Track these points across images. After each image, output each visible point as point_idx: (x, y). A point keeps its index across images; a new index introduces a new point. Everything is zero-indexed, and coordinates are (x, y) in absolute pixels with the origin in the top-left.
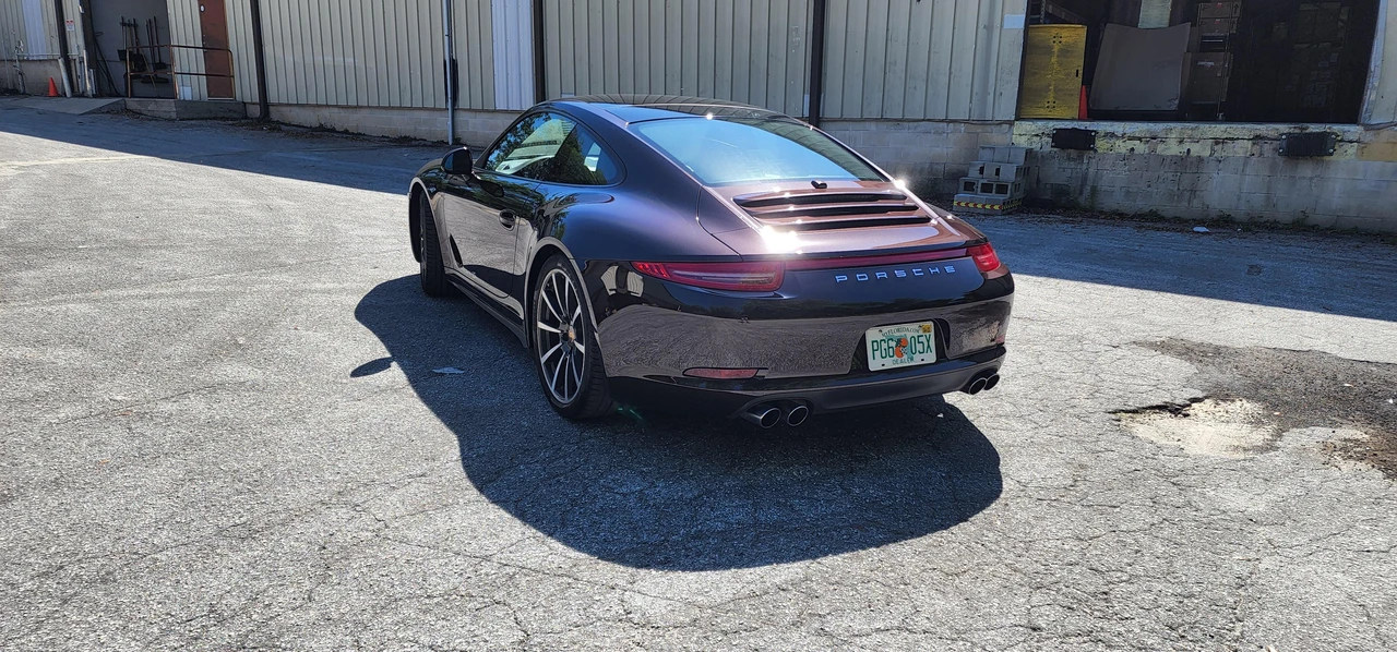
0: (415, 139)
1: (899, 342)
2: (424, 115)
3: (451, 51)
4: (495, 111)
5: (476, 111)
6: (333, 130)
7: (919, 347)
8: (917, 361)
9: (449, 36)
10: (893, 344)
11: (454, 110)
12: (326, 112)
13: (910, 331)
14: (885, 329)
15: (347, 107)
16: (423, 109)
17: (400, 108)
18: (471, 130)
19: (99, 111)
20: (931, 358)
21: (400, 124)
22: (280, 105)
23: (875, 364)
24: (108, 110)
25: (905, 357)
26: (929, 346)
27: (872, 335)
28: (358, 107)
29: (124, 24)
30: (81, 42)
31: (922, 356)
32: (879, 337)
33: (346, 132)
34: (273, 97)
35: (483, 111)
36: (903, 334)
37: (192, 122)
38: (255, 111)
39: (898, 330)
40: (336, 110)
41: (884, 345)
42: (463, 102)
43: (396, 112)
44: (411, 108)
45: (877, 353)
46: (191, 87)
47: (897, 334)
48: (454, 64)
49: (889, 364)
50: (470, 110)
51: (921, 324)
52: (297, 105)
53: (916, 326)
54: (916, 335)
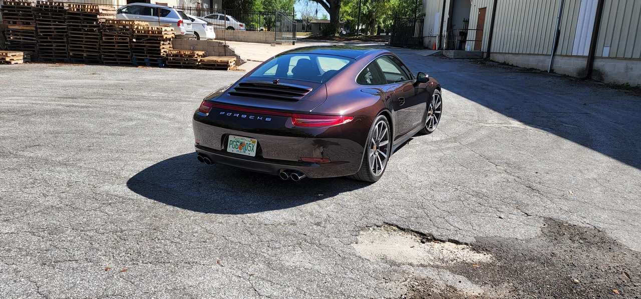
0: (536, 70)
1: (241, 144)
2: (541, 58)
3: (559, 26)
4: (571, 56)
5: (563, 56)
6: (508, 64)
7: (249, 148)
8: (247, 153)
9: (560, 18)
10: (239, 144)
11: (554, 55)
12: (507, 56)
13: (247, 141)
14: (237, 137)
15: (515, 54)
16: (542, 55)
17: (534, 54)
18: (559, 65)
19: (432, 55)
20: (253, 154)
21: (532, 62)
22: (493, 53)
23: (230, 149)
24: (436, 55)
25: (242, 150)
26: (253, 149)
27: (231, 138)
28: (519, 54)
29: (464, 21)
30: (446, 29)
31: (249, 152)
32: (233, 139)
33: (512, 65)
34: (492, 51)
35: (566, 56)
36: (243, 141)
37: (457, 60)
38: (485, 55)
39: (242, 139)
40: (511, 55)
41: (235, 143)
42: (558, 52)
43: (532, 56)
44: (538, 55)
45: (231, 146)
46: (469, 46)
47: (241, 140)
48: (558, 32)
49: (235, 151)
50: (561, 55)
51: (252, 139)
52: (499, 53)
53: (249, 139)
54: (249, 143)
